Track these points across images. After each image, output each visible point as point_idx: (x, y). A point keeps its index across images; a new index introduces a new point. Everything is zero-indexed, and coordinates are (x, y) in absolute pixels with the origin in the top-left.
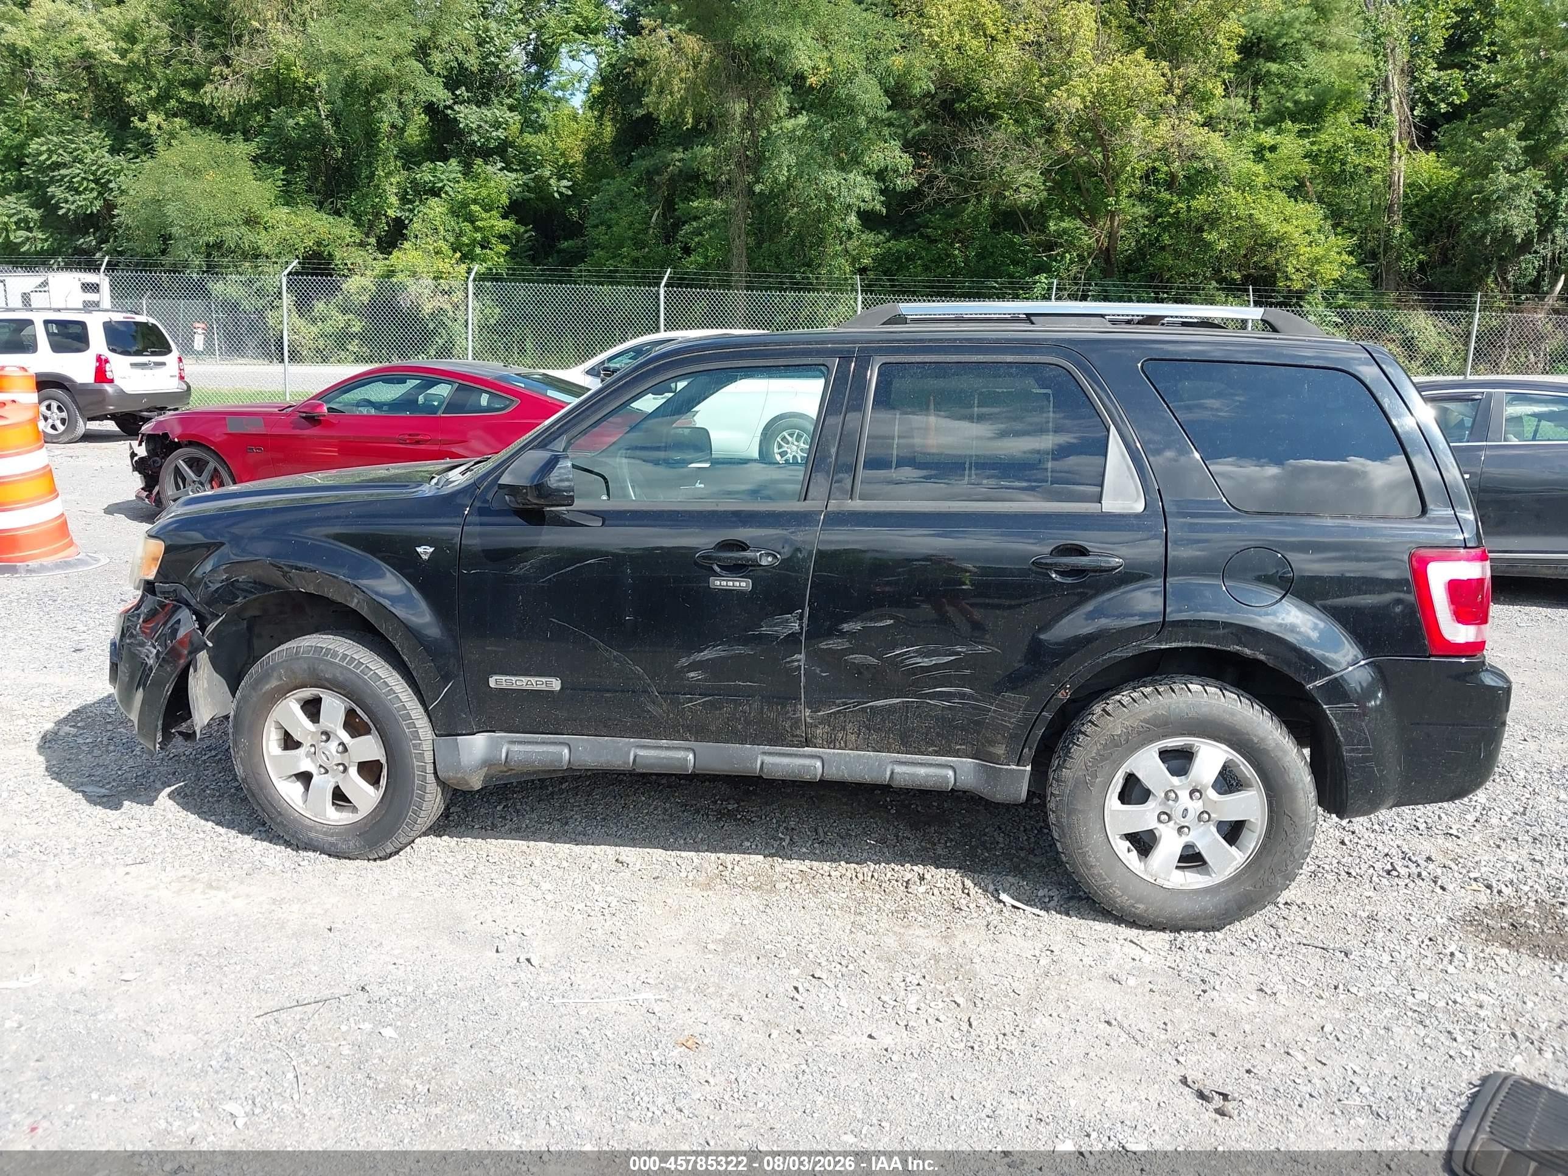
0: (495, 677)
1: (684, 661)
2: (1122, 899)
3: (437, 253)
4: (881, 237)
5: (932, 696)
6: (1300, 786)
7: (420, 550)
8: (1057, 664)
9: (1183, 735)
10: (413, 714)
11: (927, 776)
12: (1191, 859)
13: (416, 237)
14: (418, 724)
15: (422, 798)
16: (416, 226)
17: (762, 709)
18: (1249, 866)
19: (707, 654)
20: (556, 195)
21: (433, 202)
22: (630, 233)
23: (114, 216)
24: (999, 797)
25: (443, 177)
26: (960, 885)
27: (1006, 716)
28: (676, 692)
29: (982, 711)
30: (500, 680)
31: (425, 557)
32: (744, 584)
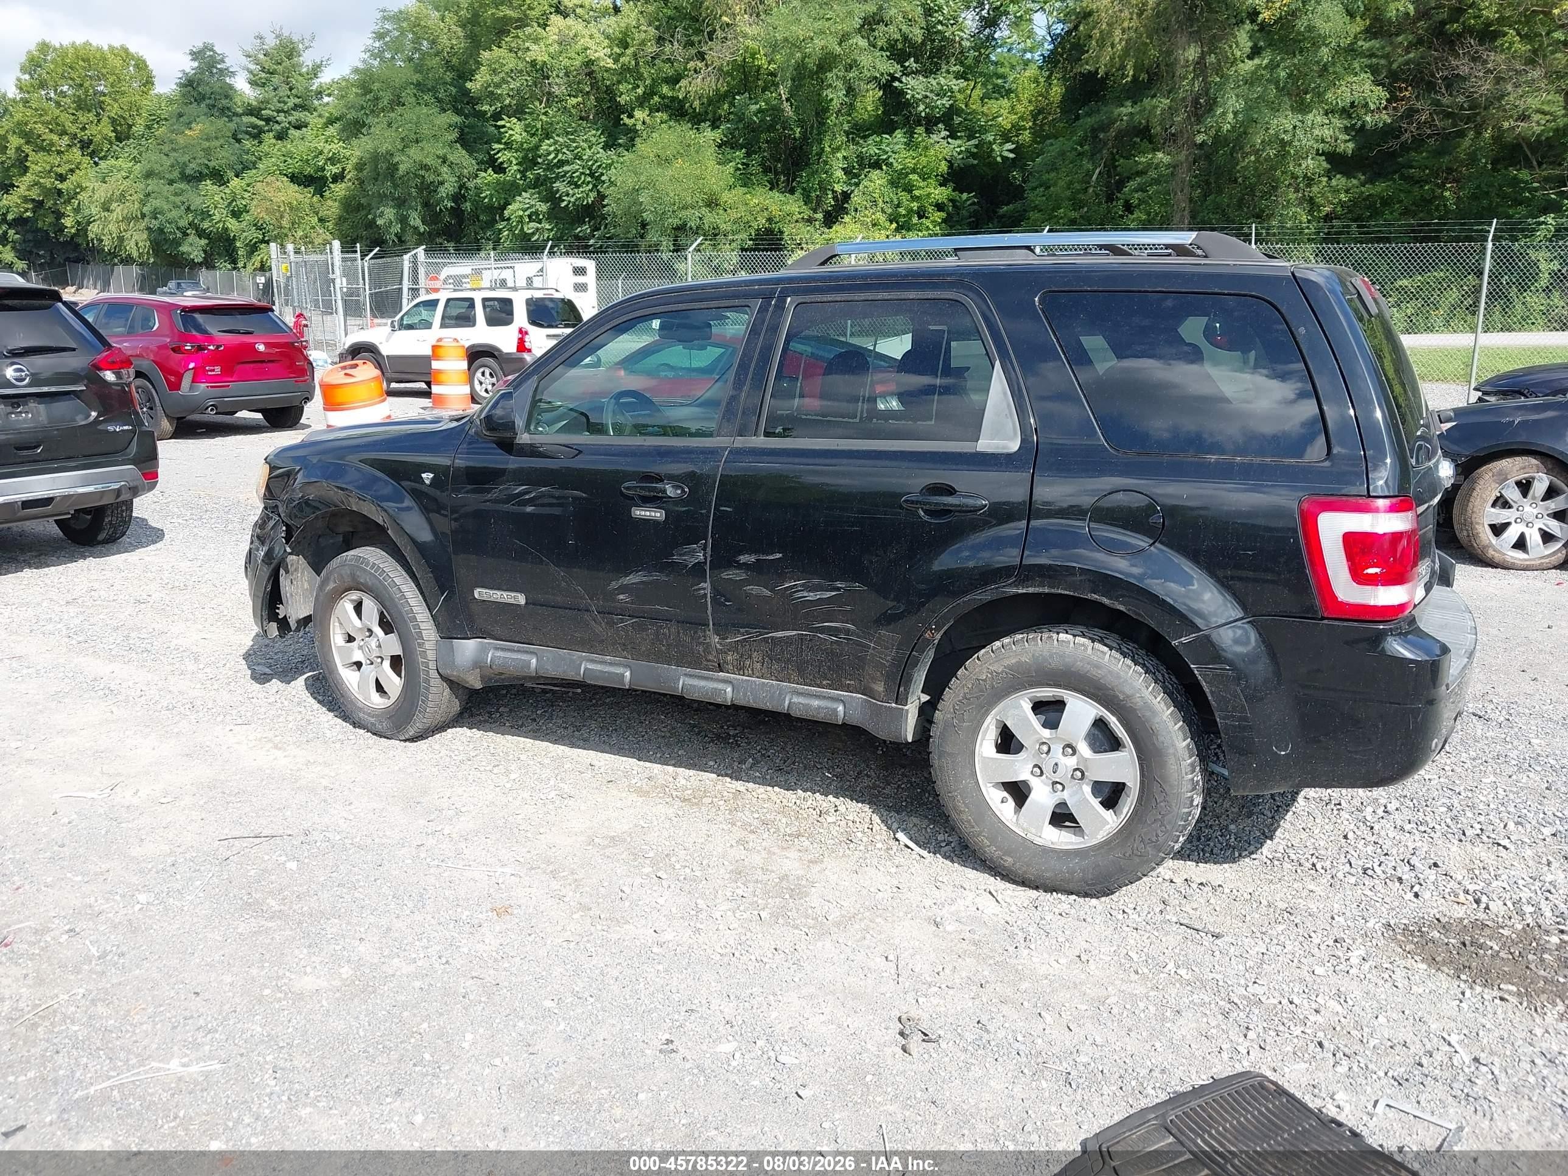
0: (479, 590)
1: (614, 585)
2: (992, 851)
3: (874, 225)
4: (1355, 182)
5: (822, 630)
6: (1171, 751)
7: (424, 475)
8: (923, 604)
9: (1049, 685)
10: (419, 617)
11: (819, 707)
12: (1062, 817)
13: (856, 210)
14: (423, 626)
15: (427, 689)
16: (856, 199)
17: (679, 633)
18: (1120, 832)
19: (632, 579)
20: (999, 159)
21: (875, 174)
22: (1068, 193)
23: (604, 206)
24: (882, 735)
25: (888, 149)
26: (867, 820)
27: (883, 654)
28: (611, 612)
29: (864, 647)
30: (483, 593)
31: (427, 482)
32: (658, 515)
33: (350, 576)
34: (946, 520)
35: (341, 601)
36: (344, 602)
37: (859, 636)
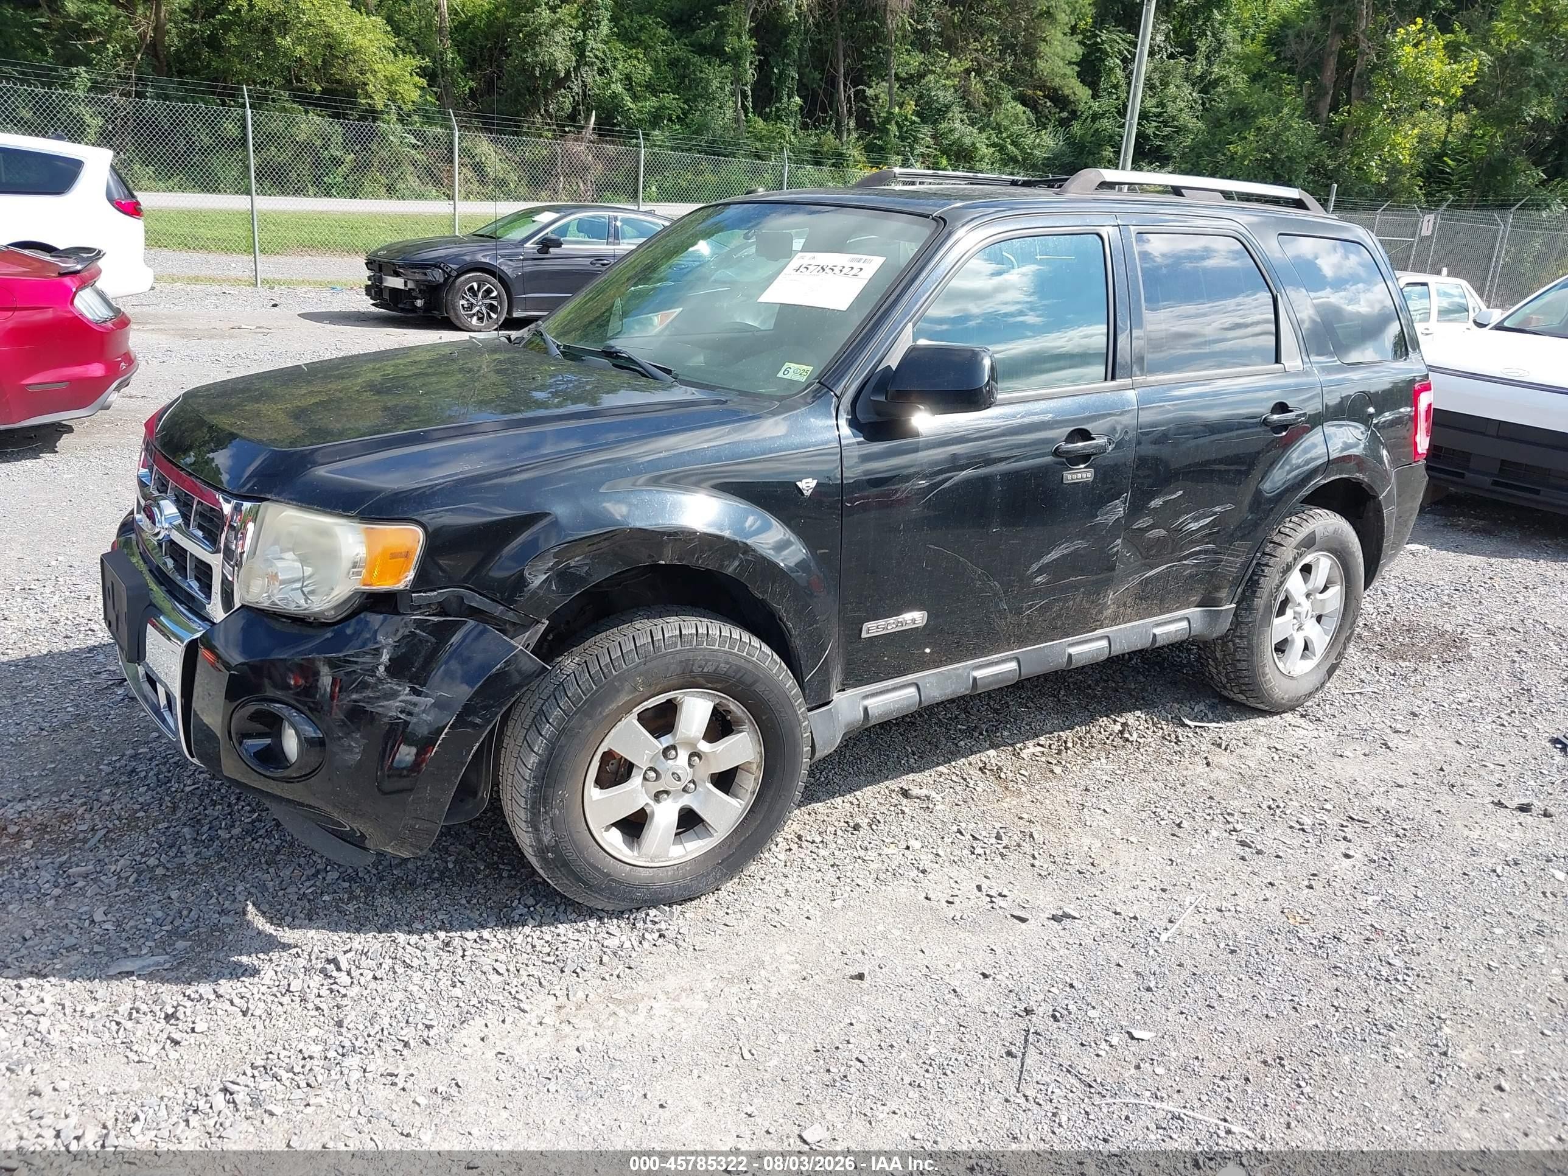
0: (867, 625)
5: (1186, 558)
7: (801, 485)
8: (1272, 509)
11: (1176, 631)
17: (1082, 601)
19: (1054, 555)
24: (1214, 636)
27: (1233, 563)
28: (1022, 601)
29: (1218, 562)
30: (873, 628)
31: (807, 493)
32: (1089, 475)
33: (679, 671)
34: (1284, 434)
35: (624, 721)
36: (632, 719)
37: (1215, 553)
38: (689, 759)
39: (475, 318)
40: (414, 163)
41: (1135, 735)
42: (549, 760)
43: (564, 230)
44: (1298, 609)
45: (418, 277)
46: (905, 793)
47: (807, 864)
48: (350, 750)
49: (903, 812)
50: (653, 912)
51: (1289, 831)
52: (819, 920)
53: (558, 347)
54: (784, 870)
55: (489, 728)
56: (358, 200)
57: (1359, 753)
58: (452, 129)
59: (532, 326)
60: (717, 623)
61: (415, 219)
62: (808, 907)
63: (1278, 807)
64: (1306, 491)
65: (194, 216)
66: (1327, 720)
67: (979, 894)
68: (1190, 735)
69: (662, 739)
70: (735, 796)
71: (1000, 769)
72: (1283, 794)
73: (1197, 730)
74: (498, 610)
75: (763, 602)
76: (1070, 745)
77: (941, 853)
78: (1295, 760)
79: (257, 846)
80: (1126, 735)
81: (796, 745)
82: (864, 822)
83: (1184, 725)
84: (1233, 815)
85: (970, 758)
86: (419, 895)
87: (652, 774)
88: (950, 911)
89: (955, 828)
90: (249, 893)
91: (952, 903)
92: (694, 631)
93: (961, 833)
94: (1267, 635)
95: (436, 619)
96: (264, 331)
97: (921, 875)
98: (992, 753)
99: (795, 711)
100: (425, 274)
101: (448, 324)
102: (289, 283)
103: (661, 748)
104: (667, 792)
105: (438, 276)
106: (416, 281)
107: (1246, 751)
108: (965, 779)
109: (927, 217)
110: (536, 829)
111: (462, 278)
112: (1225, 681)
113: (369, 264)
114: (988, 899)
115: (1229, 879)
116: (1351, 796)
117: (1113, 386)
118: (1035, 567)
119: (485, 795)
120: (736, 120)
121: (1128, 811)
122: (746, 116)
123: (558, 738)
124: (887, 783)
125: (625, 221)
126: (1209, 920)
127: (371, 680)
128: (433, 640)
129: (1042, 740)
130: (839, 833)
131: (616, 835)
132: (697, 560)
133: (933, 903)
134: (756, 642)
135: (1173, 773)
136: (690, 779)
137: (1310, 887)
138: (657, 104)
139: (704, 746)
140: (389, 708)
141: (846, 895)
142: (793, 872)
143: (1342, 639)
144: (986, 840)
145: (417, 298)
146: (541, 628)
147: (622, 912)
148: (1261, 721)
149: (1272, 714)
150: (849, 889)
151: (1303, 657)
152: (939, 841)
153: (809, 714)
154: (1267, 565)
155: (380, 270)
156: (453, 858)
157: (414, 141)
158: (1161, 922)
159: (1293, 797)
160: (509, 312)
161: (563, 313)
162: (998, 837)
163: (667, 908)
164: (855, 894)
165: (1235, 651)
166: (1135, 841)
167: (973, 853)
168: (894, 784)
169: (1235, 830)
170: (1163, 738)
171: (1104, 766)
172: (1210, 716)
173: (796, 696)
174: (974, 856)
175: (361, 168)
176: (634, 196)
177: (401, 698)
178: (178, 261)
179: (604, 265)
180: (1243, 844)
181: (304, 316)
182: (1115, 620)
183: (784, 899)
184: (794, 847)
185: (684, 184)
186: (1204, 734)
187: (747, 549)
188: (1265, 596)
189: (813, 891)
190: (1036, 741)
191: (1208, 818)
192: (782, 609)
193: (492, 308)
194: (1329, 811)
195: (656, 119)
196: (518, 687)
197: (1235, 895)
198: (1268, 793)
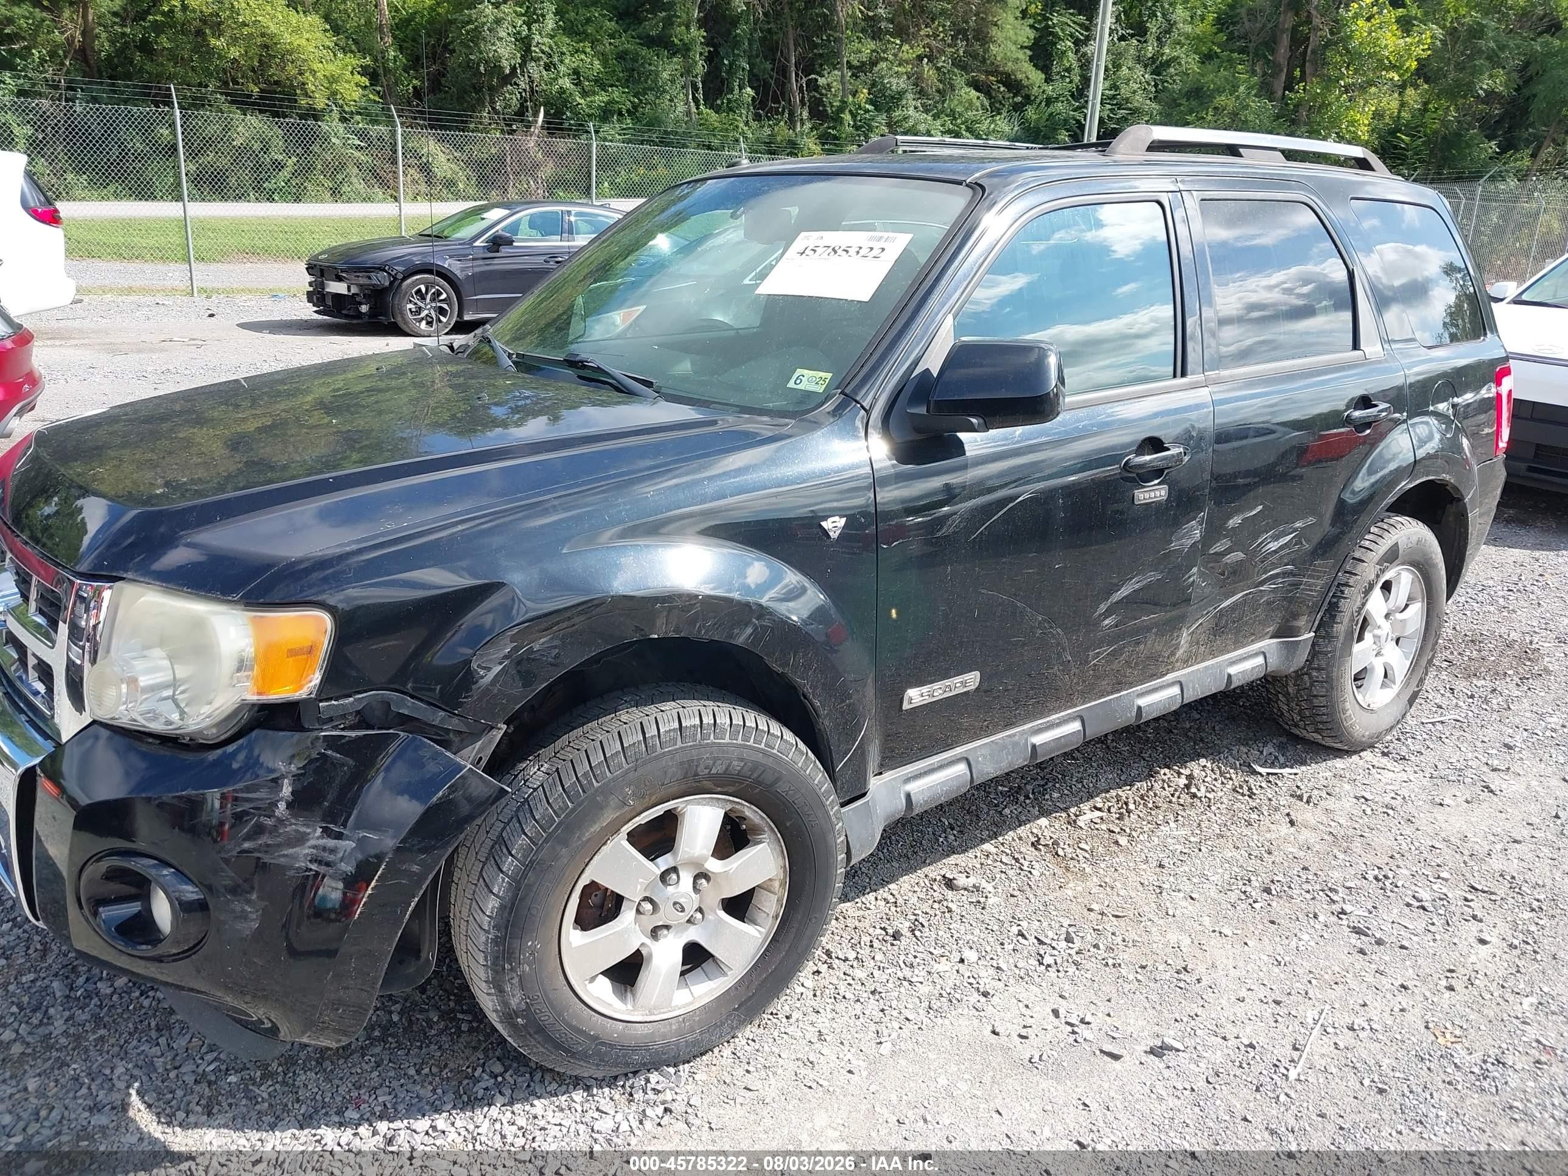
2: (1359, 732)
5: (1266, 582)
7: (826, 524)
11: (1252, 668)
18: (1413, 669)
19: (1123, 592)
27: (1315, 585)
28: (1088, 649)
29: (1296, 585)
30: (916, 696)
31: (834, 535)
32: (1163, 493)
33: (680, 775)
34: (1368, 431)
35: (610, 844)
36: (621, 841)
37: (1294, 575)
38: (695, 882)
39: (424, 322)
40: (359, 165)
41: (1203, 789)
42: (513, 904)
43: (515, 228)
44: (1377, 632)
45: (362, 281)
46: (949, 884)
47: (842, 993)
48: (244, 916)
49: (950, 911)
50: (654, 1077)
51: (1407, 910)
52: (865, 1074)
53: (510, 356)
54: (814, 1004)
55: (431, 877)
56: (301, 205)
57: (1461, 800)
58: (394, 126)
59: (479, 331)
60: (726, 707)
61: (362, 222)
62: (849, 1056)
63: (1386, 877)
64: (1390, 499)
65: (127, 225)
66: (1413, 758)
67: (1056, 1022)
68: (1264, 785)
69: (659, 860)
70: (753, 922)
71: (1056, 843)
72: (1387, 860)
73: (1271, 778)
74: (438, 717)
75: (782, 676)
76: (1132, 806)
77: (1004, 966)
78: (1391, 812)
79: (146, 1003)
80: (1193, 790)
81: (828, 854)
82: (904, 927)
83: (1255, 773)
84: (1336, 892)
85: (1019, 831)
86: (354, 1065)
87: (648, 906)
88: (1026, 1051)
89: (1015, 930)
90: (132, 1076)
91: (1026, 1038)
92: (698, 722)
93: (1023, 936)
94: (1348, 665)
95: (353, 734)
96: (199, 343)
97: (983, 999)
98: (1043, 821)
99: (827, 812)
100: (370, 278)
101: (396, 330)
102: (229, 292)
103: (659, 873)
104: (667, 927)
105: (382, 279)
106: (361, 286)
107: (1330, 803)
108: (1017, 860)
109: (960, 183)
110: (501, 991)
111: (409, 281)
112: (1297, 718)
113: (310, 268)
114: (1070, 1029)
115: (1353, 984)
116: (1466, 858)
117: (1185, 384)
118: (1103, 607)
119: (431, 954)
120: (688, 113)
121: (1213, 893)
122: (698, 108)
123: (524, 875)
124: (926, 870)
125: (578, 214)
126: (1342, 1045)
127: (269, 822)
128: (351, 762)
129: (1098, 801)
130: (876, 944)
131: (604, 985)
132: (699, 631)
133: (1003, 1039)
134: (776, 728)
135: (1255, 837)
136: (696, 907)
137: (1451, 988)
138: (606, 99)
139: (714, 865)
140: (295, 857)
141: (894, 1035)
142: (825, 1003)
143: (1424, 662)
144: (1054, 944)
145: (361, 304)
146: (497, 735)
147: (616, 1078)
148: (1339, 763)
149: (1349, 753)
150: (896, 1025)
151: (1383, 685)
152: (999, 948)
153: (844, 810)
154: (1347, 585)
155: (322, 275)
156: (398, 1007)
157: (357, 142)
158: (1285, 1052)
159: (1401, 863)
160: (460, 315)
161: (515, 315)
162: (1069, 939)
163: (671, 1070)
164: (905, 1033)
165: (1312, 685)
166: (1230, 934)
167: (1041, 964)
168: (934, 871)
169: (1343, 912)
170: (1234, 790)
171: (1175, 833)
172: (1282, 759)
173: (828, 793)
174: (1043, 967)
175: (304, 171)
176: (587, 192)
177: (312, 842)
178: (107, 271)
179: (557, 262)
180: (1357, 931)
181: (243, 326)
182: (1187, 662)
183: (818, 1045)
184: (823, 968)
185: (637, 179)
186: (1280, 784)
187: (762, 611)
188: (1346, 621)
189: (853, 1031)
190: (1091, 803)
191: (1308, 896)
192: (804, 683)
193: (442, 311)
194: (1446, 880)
195: (605, 114)
196: (469, 819)
197: (1365, 1005)
198: (1370, 859)
